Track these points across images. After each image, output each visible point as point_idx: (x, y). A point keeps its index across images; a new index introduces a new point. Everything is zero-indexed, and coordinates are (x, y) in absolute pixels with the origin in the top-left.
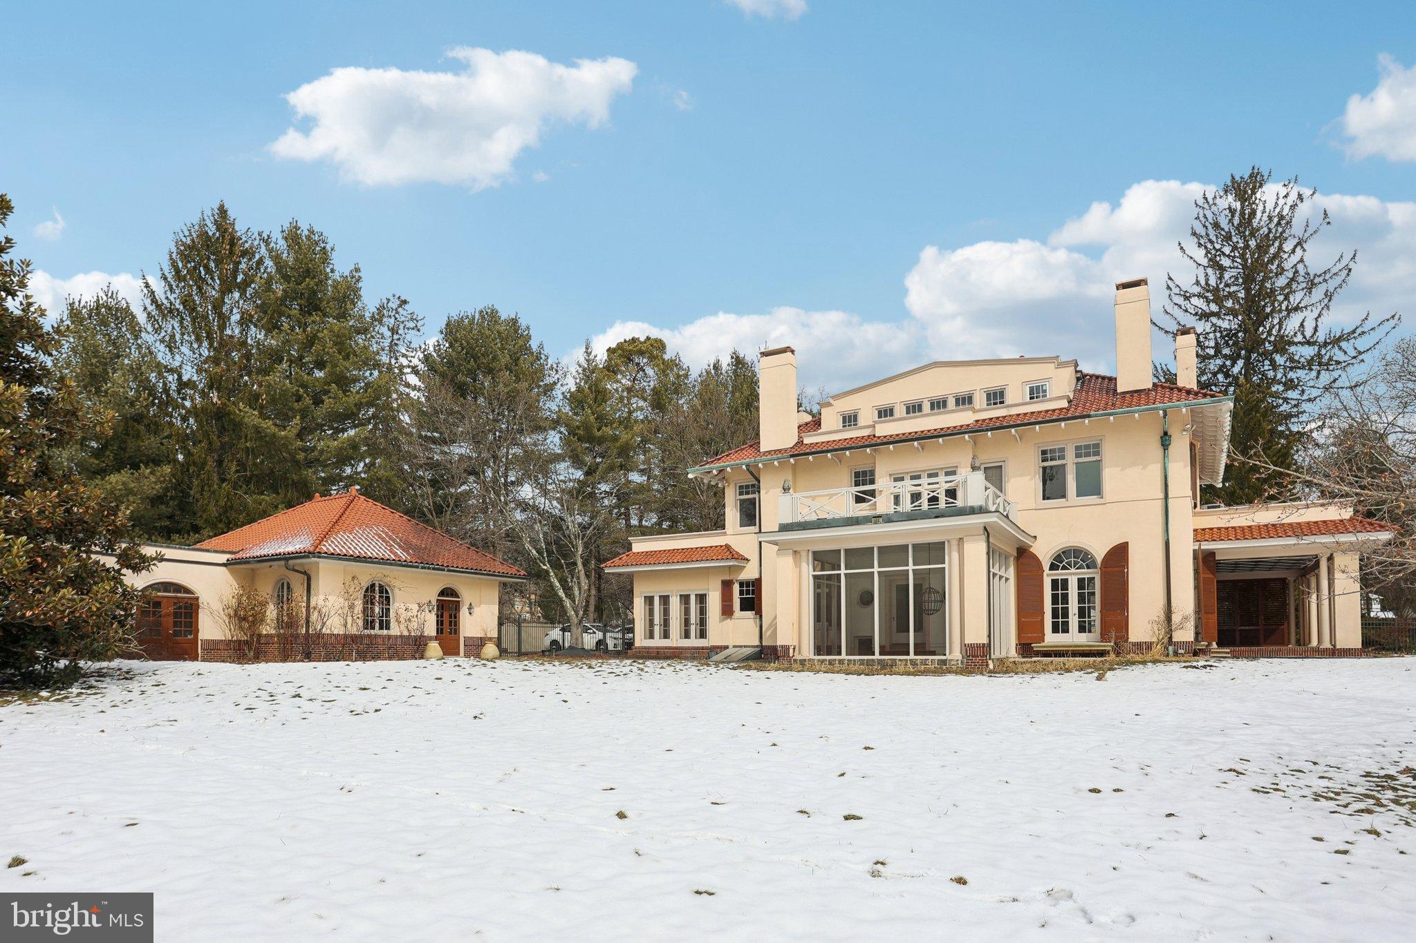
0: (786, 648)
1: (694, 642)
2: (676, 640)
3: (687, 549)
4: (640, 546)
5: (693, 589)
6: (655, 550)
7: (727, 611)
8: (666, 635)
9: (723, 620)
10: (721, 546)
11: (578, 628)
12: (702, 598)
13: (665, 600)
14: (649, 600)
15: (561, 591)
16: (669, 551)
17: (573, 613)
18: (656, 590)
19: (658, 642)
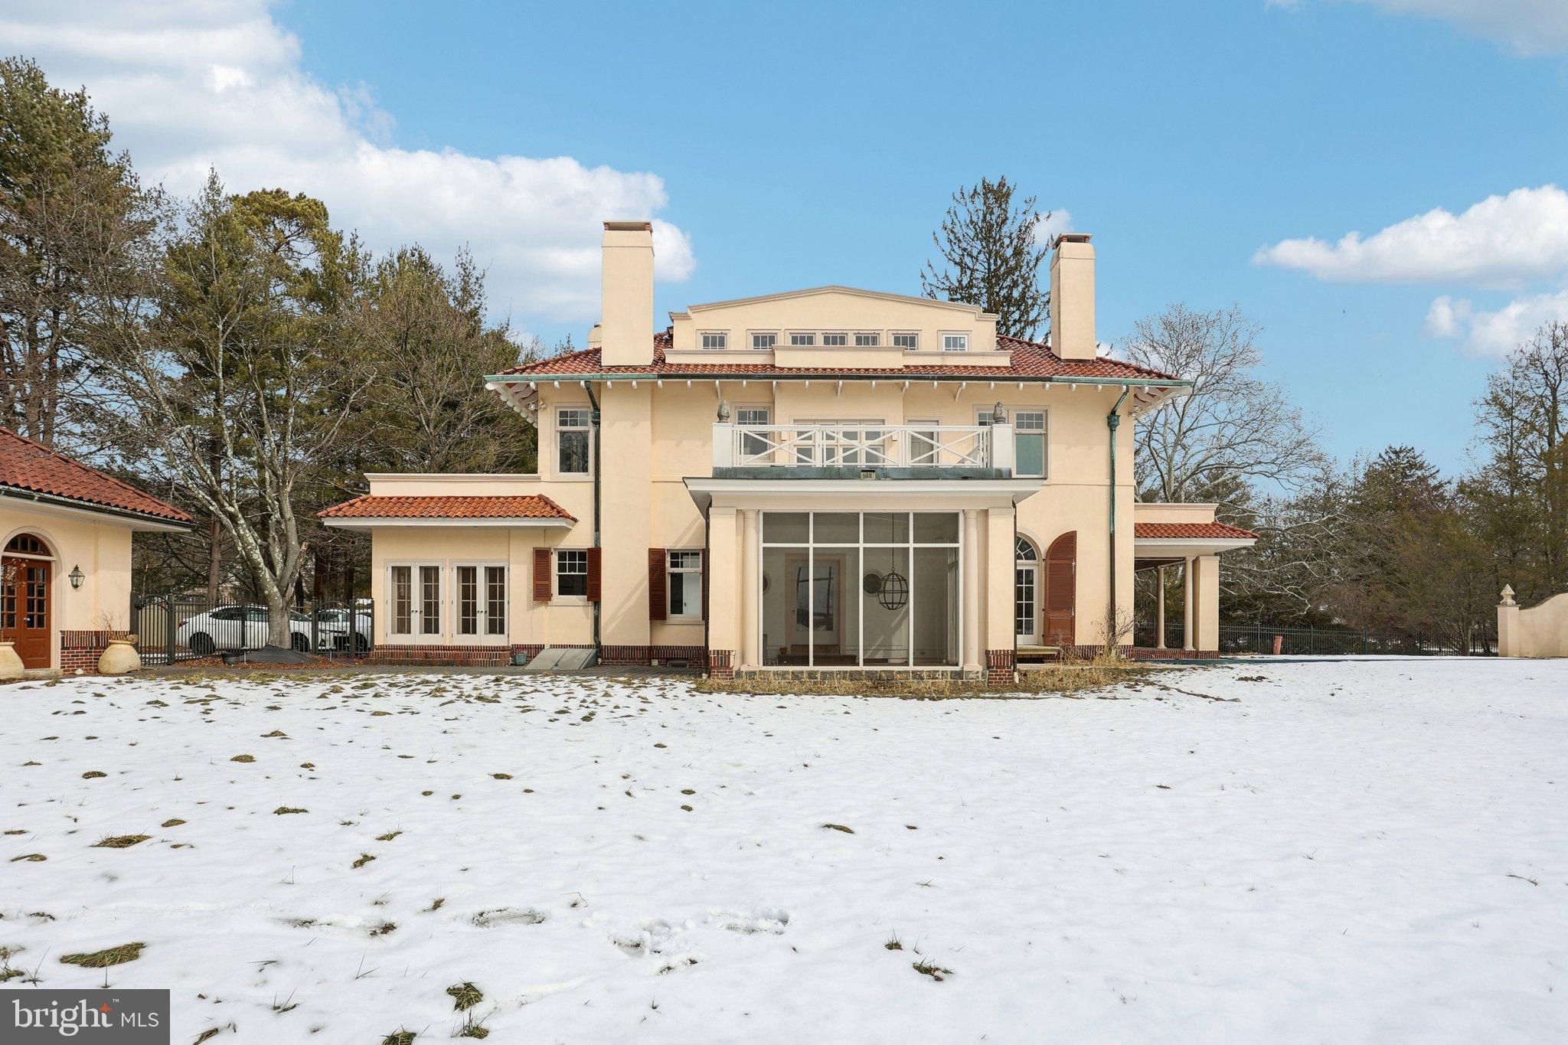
0: (724, 656)
1: (482, 638)
2: (449, 634)
3: (473, 498)
4: (383, 486)
5: (481, 558)
6: (415, 495)
7: (541, 594)
8: (431, 625)
9: (533, 607)
10: (532, 498)
11: (283, 616)
12: (496, 574)
13: (430, 574)
14: (401, 574)
15: (258, 551)
16: (440, 498)
17: (276, 589)
18: (415, 558)
19: (417, 638)
